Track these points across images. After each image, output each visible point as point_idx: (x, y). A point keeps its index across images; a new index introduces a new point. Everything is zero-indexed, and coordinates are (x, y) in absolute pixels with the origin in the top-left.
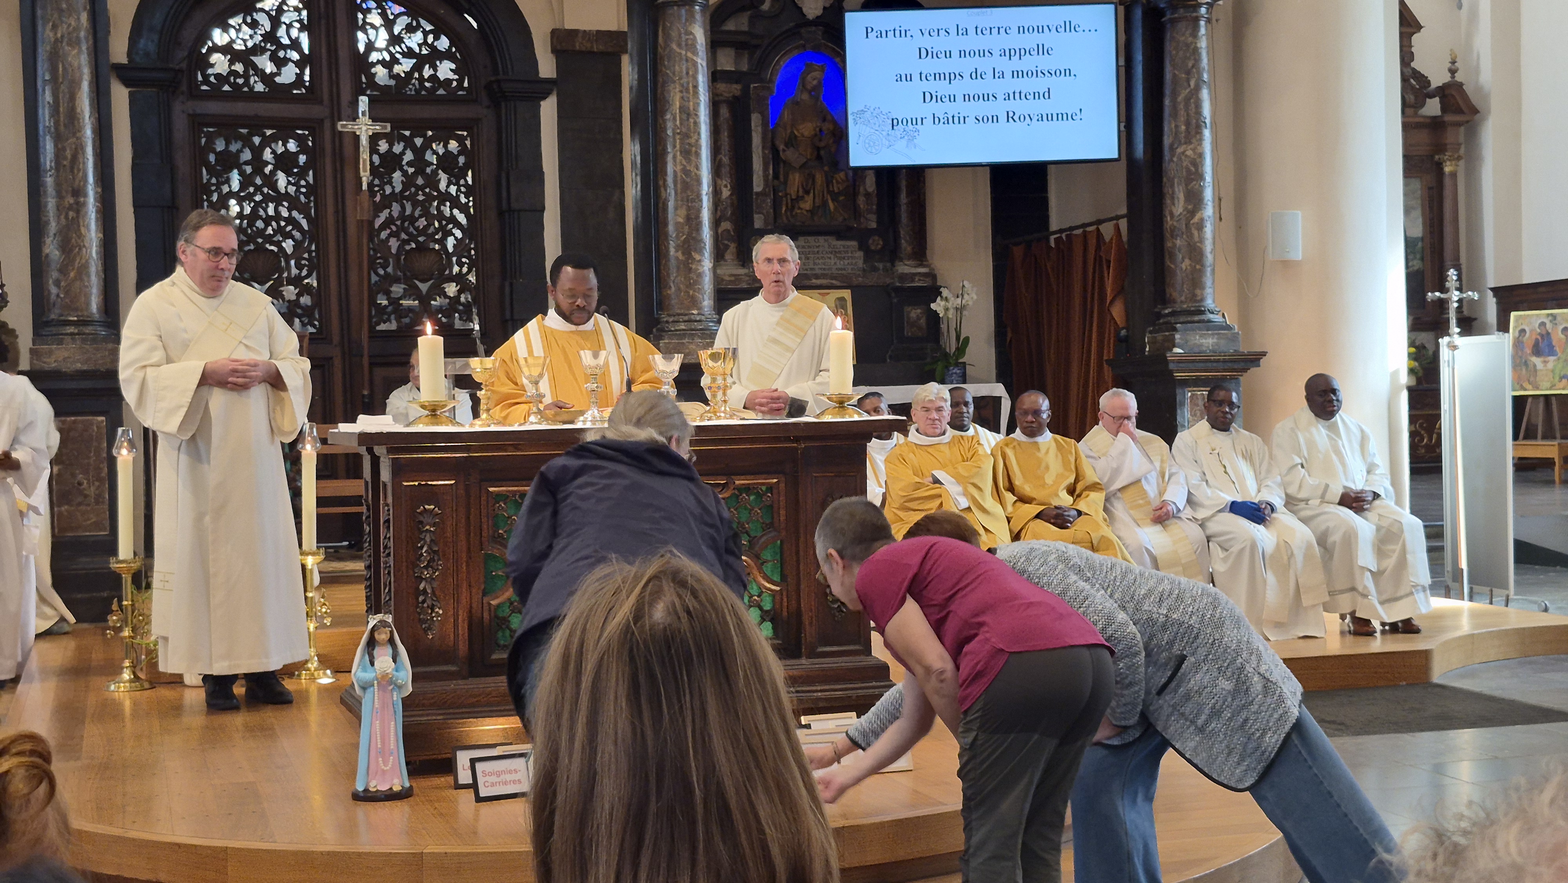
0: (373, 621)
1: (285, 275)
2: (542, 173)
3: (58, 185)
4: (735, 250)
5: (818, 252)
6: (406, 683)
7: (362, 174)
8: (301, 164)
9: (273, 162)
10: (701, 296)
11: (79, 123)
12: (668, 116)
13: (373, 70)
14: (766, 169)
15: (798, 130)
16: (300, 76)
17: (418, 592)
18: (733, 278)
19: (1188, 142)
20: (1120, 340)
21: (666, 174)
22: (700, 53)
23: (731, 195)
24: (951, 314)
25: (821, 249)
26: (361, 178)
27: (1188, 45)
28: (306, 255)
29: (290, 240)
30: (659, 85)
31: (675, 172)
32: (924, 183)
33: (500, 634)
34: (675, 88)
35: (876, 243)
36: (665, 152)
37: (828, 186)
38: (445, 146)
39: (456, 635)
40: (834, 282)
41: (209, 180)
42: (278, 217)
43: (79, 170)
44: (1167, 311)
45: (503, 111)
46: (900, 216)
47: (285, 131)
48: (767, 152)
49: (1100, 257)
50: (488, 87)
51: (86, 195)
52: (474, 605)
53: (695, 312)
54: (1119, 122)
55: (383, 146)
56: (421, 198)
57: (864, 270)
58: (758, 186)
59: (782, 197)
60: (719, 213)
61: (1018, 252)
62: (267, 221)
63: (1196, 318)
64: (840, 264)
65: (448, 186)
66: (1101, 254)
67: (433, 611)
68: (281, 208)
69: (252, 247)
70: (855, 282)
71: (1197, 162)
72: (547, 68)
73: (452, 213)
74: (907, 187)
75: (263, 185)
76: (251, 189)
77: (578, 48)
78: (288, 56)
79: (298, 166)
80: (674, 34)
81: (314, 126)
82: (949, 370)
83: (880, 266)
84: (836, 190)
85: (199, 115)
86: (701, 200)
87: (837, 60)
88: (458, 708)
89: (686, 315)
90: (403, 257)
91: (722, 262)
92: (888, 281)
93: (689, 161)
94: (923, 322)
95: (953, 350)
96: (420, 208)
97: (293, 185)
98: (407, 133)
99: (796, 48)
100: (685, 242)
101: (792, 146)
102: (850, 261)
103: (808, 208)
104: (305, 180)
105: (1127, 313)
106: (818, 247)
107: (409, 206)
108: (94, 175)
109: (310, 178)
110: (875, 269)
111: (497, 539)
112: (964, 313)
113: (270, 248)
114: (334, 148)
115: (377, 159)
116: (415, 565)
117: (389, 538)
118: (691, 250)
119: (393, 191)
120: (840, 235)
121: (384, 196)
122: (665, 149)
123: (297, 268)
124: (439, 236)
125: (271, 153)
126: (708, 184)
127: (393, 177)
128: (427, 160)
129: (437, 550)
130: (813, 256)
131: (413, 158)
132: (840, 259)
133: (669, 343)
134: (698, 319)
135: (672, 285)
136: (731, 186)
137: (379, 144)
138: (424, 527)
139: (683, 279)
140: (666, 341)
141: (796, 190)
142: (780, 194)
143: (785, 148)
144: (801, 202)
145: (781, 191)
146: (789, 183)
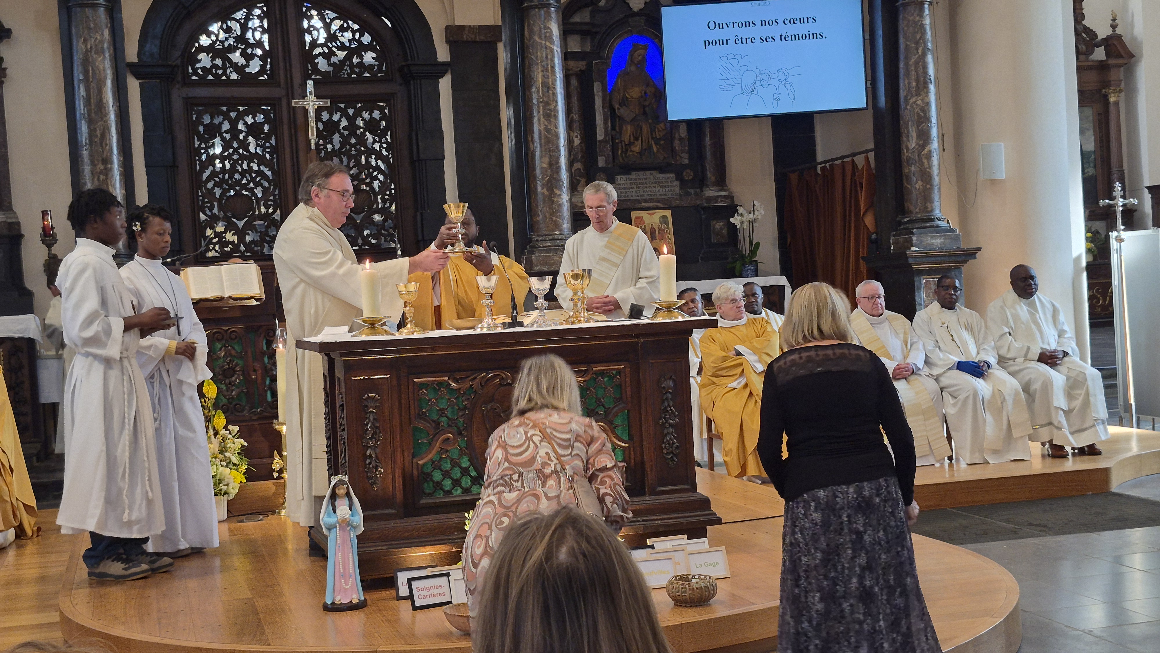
0: (334, 480)
1: (257, 213)
2: (442, 132)
3: (91, 156)
5: (646, 183)
6: (359, 525)
7: (311, 137)
8: (266, 131)
9: (246, 130)
10: (561, 221)
11: (105, 110)
12: (533, 90)
13: (316, 61)
14: (605, 123)
15: (628, 93)
16: (263, 67)
17: (365, 457)
19: (918, 94)
20: (871, 242)
21: (533, 132)
22: (556, 42)
23: (581, 143)
24: (746, 226)
25: (648, 180)
26: (310, 141)
27: (916, 23)
28: (272, 198)
29: (260, 187)
30: (526, 67)
31: (540, 130)
32: (723, 129)
33: (426, 485)
34: (538, 69)
35: (688, 175)
36: (532, 117)
37: (652, 134)
38: (371, 114)
39: (394, 487)
40: (659, 204)
41: (200, 146)
42: (250, 170)
43: (106, 145)
44: (905, 220)
45: (412, 87)
46: (706, 154)
47: (253, 108)
48: (606, 110)
49: (855, 180)
50: (401, 69)
51: (112, 163)
52: (407, 465)
53: (557, 233)
54: (866, 81)
55: (325, 116)
56: (354, 153)
57: (680, 195)
58: (600, 135)
59: (618, 143)
60: (572, 156)
61: (794, 177)
62: (243, 174)
63: (928, 225)
64: (662, 191)
65: (373, 144)
66: (856, 178)
67: (377, 470)
68: (252, 164)
69: (232, 193)
70: (674, 204)
71: (925, 108)
72: (443, 54)
73: (377, 163)
74: (710, 132)
75: (239, 148)
76: (231, 151)
77: (465, 39)
78: (254, 52)
79: (264, 133)
80: (536, 29)
81: (274, 103)
82: (745, 267)
83: (692, 191)
84: (658, 137)
85: (192, 98)
86: (559, 151)
87: (656, 40)
88: (397, 540)
89: (551, 235)
91: (576, 193)
92: (698, 202)
93: (550, 122)
94: (725, 231)
95: (748, 252)
96: (353, 161)
97: (261, 146)
98: (342, 106)
99: (626, 33)
100: (549, 181)
101: (625, 105)
102: (669, 189)
103: (637, 151)
104: (270, 143)
105: (877, 221)
106: (646, 179)
107: (345, 159)
108: (117, 148)
109: (273, 142)
110: (689, 194)
111: (422, 416)
112: (755, 224)
113: (245, 193)
114: (290, 118)
115: (320, 126)
116: (362, 437)
117: (343, 418)
118: (553, 187)
119: (334, 148)
120: (661, 169)
121: (326, 152)
122: (532, 114)
123: (266, 208)
124: (368, 180)
125: (244, 124)
126: (564, 138)
127: (333, 139)
128: (357, 125)
129: (378, 425)
130: (642, 186)
131: (347, 124)
132: (663, 187)
133: (539, 256)
134: (560, 238)
135: (540, 213)
136: (580, 136)
137: (322, 115)
138: (368, 409)
139: (548, 209)
140: (537, 255)
141: (628, 137)
142: (617, 141)
143: (619, 107)
144: (632, 146)
145: (618, 139)
146: (623, 133)
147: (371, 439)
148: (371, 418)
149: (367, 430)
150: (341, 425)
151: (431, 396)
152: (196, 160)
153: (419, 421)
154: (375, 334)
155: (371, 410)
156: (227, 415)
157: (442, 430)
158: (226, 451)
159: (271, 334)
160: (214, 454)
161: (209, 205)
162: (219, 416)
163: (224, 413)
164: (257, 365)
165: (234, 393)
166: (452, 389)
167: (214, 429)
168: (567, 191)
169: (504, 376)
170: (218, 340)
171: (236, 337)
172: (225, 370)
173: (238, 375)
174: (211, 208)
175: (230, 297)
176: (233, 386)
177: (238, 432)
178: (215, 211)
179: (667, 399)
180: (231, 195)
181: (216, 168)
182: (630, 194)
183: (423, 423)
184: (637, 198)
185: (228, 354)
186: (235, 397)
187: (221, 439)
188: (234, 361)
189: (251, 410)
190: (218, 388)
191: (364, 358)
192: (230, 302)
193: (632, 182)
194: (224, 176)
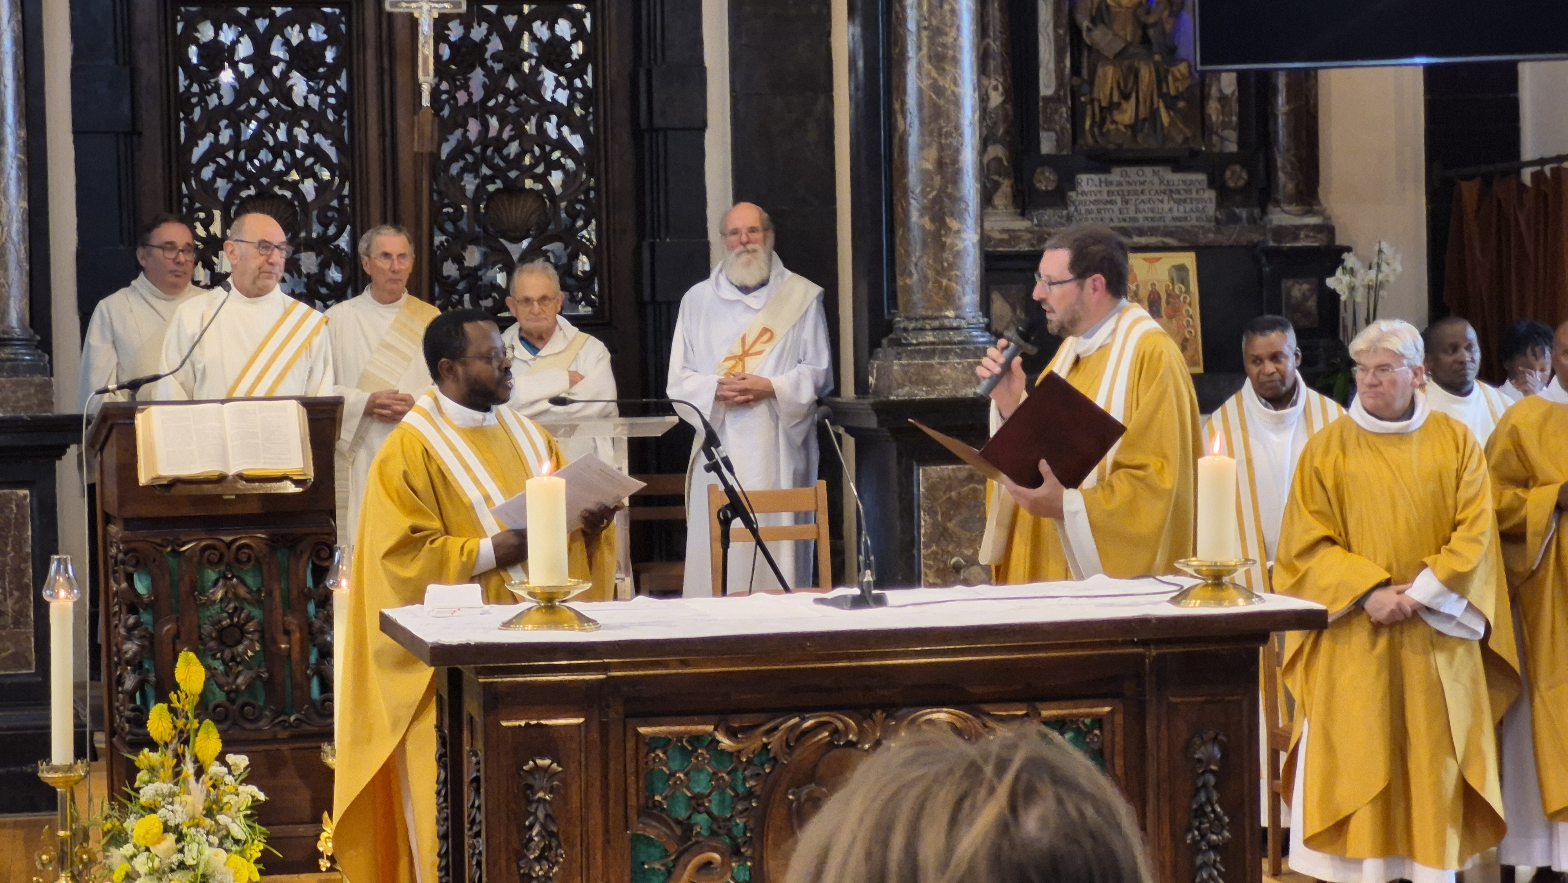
1: (303, 234)
2: (702, 70)
4: (1009, 190)
5: (1142, 192)
7: (421, 78)
8: (329, 60)
9: (286, 57)
10: (959, 288)
12: (910, 1)
14: (1059, 60)
18: (1006, 236)
21: (904, 91)
23: (1004, 102)
24: (1360, 296)
25: (1146, 187)
26: (419, 85)
28: (335, 203)
29: (311, 180)
31: (920, 90)
32: (1316, 78)
35: (1236, 176)
36: (903, 58)
37: (1159, 87)
38: (551, 28)
40: (1169, 241)
41: (188, 88)
42: (292, 143)
46: (1276, 133)
47: (305, 9)
48: (1061, 32)
53: (950, 313)
55: (455, 31)
56: (512, 109)
57: (1217, 221)
58: (1047, 86)
59: (1085, 104)
60: (985, 132)
61: (1469, 190)
62: (277, 150)
64: (1179, 211)
65: (554, 92)
68: (296, 131)
69: (252, 191)
70: (1202, 240)
73: (560, 133)
74: (1288, 86)
75: (271, 95)
76: (253, 101)
79: (324, 64)
81: (349, 1)
83: (1243, 213)
84: (1173, 92)
86: (961, 135)
89: (936, 318)
90: (483, 204)
91: (990, 210)
92: (1255, 238)
93: (941, 71)
94: (1312, 303)
96: (509, 127)
97: (317, 92)
98: (492, 8)
100: (937, 200)
101: (1103, 21)
102: (1194, 206)
103: (1127, 122)
104: (335, 85)
106: (1142, 183)
108: (15, 113)
109: (342, 83)
110: (1236, 219)
111: (650, 810)
112: (1383, 293)
113: (280, 192)
114: (379, 37)
115: (445, 51)
116: (520, 856)
117: (479, 808)
118: (944, 213)
119: (470, 100)
120: (1178, 164)
121: (455, 108)
122: (903, 52)
123: (320, 222)
124: (540, 169)
125: (284, 44)
126: (973, 107)
127: (469, 79)
128: (522, 51)
129: (555, 829)
130: (1134, 198)
131: (501, 48)
132: (1179, 202)
133: (909, 365)
134: (955, 325)
135: (914, 271)
136: (1004, 88)
137: (449, 29)
138: (534, 794)
139: (931, 262)
140: (904, 362)
141: (1108, 92)
142: (1083, 99)
143: (1090, 25)
144: (1115, 113)
145: (1084, 95)
146: (1097, 81)
147: (538, 860)
148: (541, 814)
149: (531, 839)
150: (473, 822)
151: (675, 765)
152: (178, 120)
153: (647, 821)
154: (556, 625)
155: (541, 794)
156: (224, 726)
157: (697, 842)
158: (221, 810)
159: (324, 554)
160: (193, 818)
161: (202, 215)
162: (208, 733)
163: (217, 721)
164: (292, 621)
165: (240, 680)
166: (723, 751)
167: (196, 760)
168: (976, 223)
169: (840, 725)
170: (211, 564)
171: (249, 559)
172: (224, 629)
173: (252, 640)
174: (207, 223)
175: (240, 476)
176: (239, 663)
177: (245, 769)
178: (216, 228)
179: (1205, 785)
180: (249, 196)
181: (220, 138)
182: (1107, 216)
183: (655, 827)
184: (1123, 224)
185: (230, 595)
186: (243, 688)
187: (211, 783)
188: (242, 609)
189: (277, 717)
190: (208, 668)
191: (528, 679)
192: (239, 486)
193: (1114, 188)
194: (236, 155)
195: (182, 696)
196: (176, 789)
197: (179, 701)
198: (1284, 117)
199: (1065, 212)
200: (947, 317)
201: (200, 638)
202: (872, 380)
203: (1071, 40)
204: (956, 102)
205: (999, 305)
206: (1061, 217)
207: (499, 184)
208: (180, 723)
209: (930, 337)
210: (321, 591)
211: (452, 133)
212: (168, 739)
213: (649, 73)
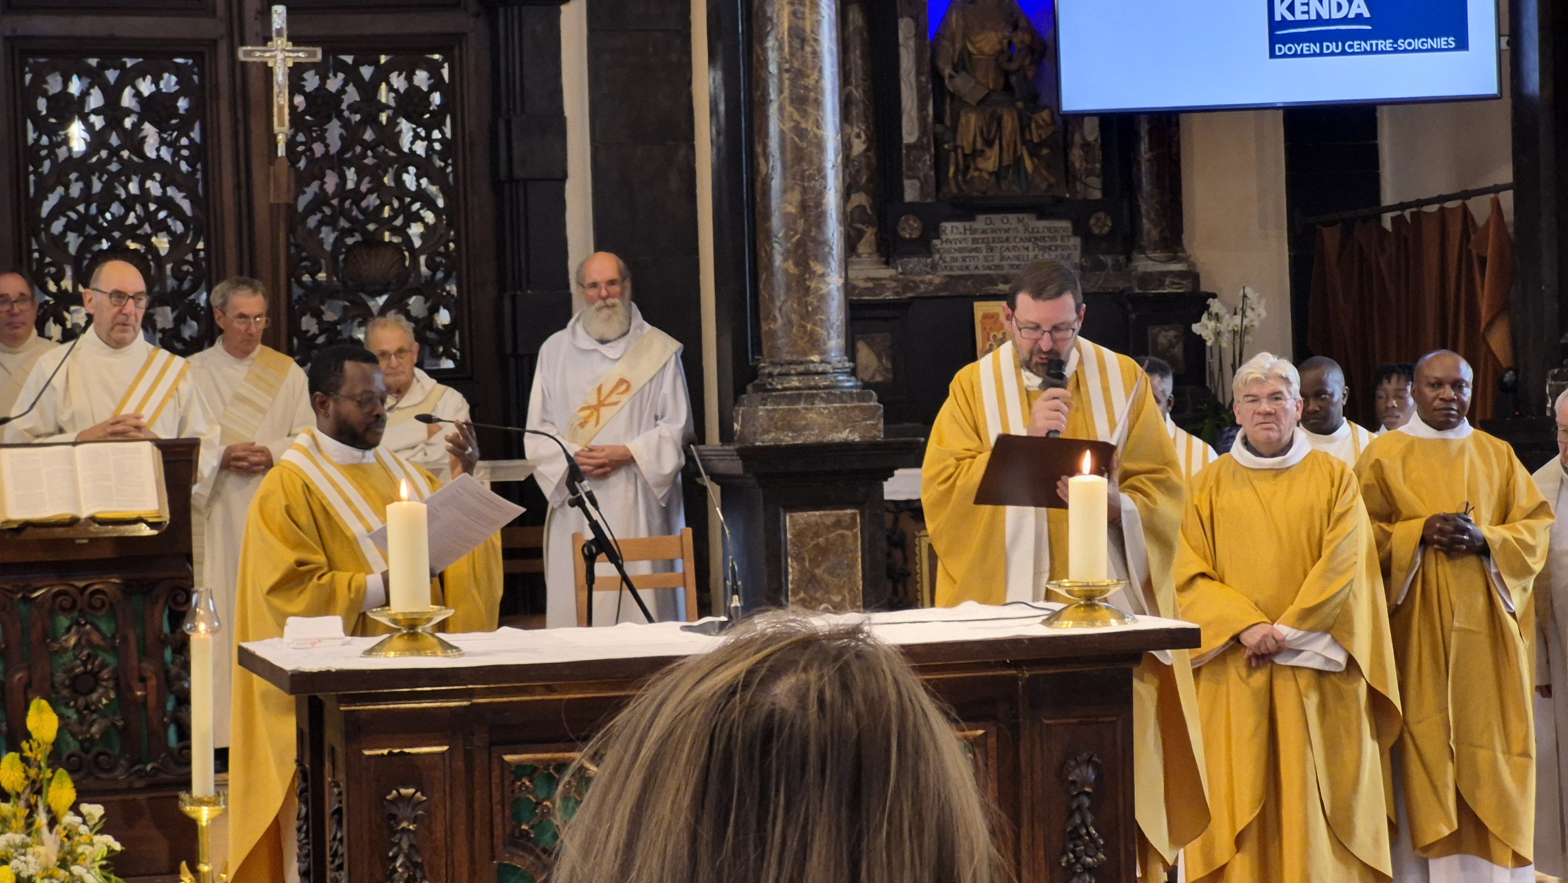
2: (562, 120)
4: (873, 237)
5: (1007, 240)
7: (276, 128)
8: (181, 111)
9: (137, 109)
10: (825, 333)
12: (771, 43)
14: (922, 107)
15: (972, 43)
18: (870, 285)
20: (1502, 388)
21: (765, 134)
23: (867, 150)
25: (1011, 234)
26: (275, 136)
28: (190, 257)
29: (164, 233)
31: (782, 133)
32: (1178, 125)
35: (1101, 224)
36: (765, 101)
37: (1022, 134)
38: (409, 79)
41: (37, 141)
42: (144, 196)
45: (501, 22)
46: (1140, 180)
47: (156, 61)
48: (923, 79)
49: (1469, 252)
53: (815, 358)
54: (1499, 35)
55: (311, 81)
56: (369, 161)
57: (1082, 268)
58: (910, 133)
59: (949, 151)
60: (850, 180)
61: (1331, 236)
62: (129, 204)
65: (412, 143)
66: (1470, 247)
68: (149, 184)
69: (104, 245)
73: (419, 185)
74: (1150, 133)
75: (121, 147)
76: (104, 154)
79: (176, 115)
81: (202, 51)
83: (1109, 260)
84: (1036, 140)
85: (25, 39)
86: (824, 178)
89: (801, 363)
90: (341, 257)
91: (854, 259)
92: (1121, 285)
93: (804, 114)
94: (1178, 350)
96: (367, 179)
97: (169, 145)
98: (349, 59)
100: (801, 244)
101: (964, 68)
102: (1059, 252)
103: (991, 169)
104: (188, 137)
105: (1516, 342)
106: (1007, 231)
107: (351, 174)
109: (196, 135)
110: (1101, 266)
111: (516, 839)
112: (1248, 338)
113: (132, 245)
114: (234, 87)
115: (301, 102)
117: (341, 840)
118: (808, 257)
119: (327, 152)
120: (1043, 211)
121: (312, 160)
122: (765, 95)
123: (175, 276)
124: (399, 222)
125: (134, 96)
126: (836, 150)
127: (326, 130)
128: (380, 101)
129: (419, 860)
130: (999, 245)
131: (358, 99)
132: (1043, 249)
133: (774, 410)
134: (820, 369)
135: (778, 315)
136: (866, 135)
137: (304, 80)
138: (398, 824)
139: (795, 306)
140: (769, 407)
141: (971, 139)
142: (946, 146)
143: (952, 73)
144: (979, 159)
145: (948, 142)
146: (960, 128)
148: (405, 845)
149: (395, 870)
150: (335, 855)
151: (542, 793)
152: (27, 173)
153: (514, 851)
154: (418, 651)
155: (404, 824)
156: (78, 778)
158: (75, 861)
159: (181, 598)
160: (46, 869)
161: (53, 270)
162: (61, 782)
163: (71, 772)
164: (148, 668)
165: (94, 729)
167: (49, 811)
168: (840, 267)
170: (63, 610)
171: (103, 604)
172: (76, 677)
173: (106, 688)
174: (58, 278)
175: (93, 519)
176: (93, 712)
177: (101, 818)
178: (67, 284)
179: (1079, 808)
180: (101, 250)
181: (71, 191)
182: (972, 264)
183: (522, 857)
184: (988, 272)
185: (83, 642)
186: (97, 736)
187: (65, 833)
188: (96, 657)
189: (132, 766)
190: (61, 717)
191: (391, 706)
192: (92, 529)
193: (977, 236)
194: (87, 208)
195: (35, 745)
196: (28, 840)
197: (31, 749)
198: (1147, 164)
199: (929, 260)
200: (813, 362)
201: (53, 685)
202: (736, 427)
203: (933, 88)
204: (820, 146)
205: (865, 354)
206: (926, 266)
207: (358, 237)
208: (33, 772)
209: (795, 382)
210: (178, 636)
211: (308, 185)
212: (20, 789)
213: (508, 123)
